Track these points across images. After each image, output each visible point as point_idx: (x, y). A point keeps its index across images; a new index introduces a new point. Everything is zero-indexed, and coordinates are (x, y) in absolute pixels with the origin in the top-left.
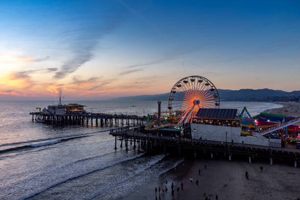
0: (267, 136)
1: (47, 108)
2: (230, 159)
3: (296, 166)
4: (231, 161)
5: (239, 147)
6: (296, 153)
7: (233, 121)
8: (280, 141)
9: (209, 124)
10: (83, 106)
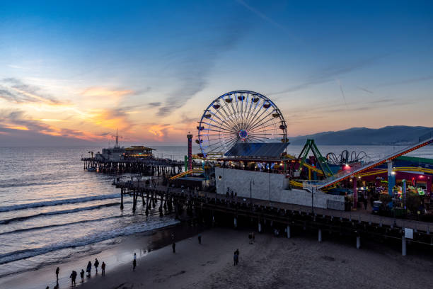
0: (328, 190)
1: (101, 153)
2: (260, 230)
3: (358, 246)
4: (261, 233)
5: (268, 208)
6: (353, 221)
7: (274, 162)
8: (342, 199)
9: (240, 168)
10: (152, 150)
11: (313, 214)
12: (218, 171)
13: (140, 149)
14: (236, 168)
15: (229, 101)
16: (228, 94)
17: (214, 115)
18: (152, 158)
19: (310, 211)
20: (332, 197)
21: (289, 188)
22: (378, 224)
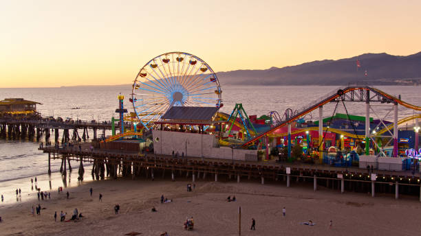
9: (176, 130)
10: (35, 103)
11: (232, 164)
12: (155, 134)
13: (20, 103)
14: (172, 130)
15: (166, 61)
16: (166, 54)
17: (150, 74)
18: (37, 117)
19: (231, 162)
20: (248, 152)
21: (218, 146)
22: (272, 167)
